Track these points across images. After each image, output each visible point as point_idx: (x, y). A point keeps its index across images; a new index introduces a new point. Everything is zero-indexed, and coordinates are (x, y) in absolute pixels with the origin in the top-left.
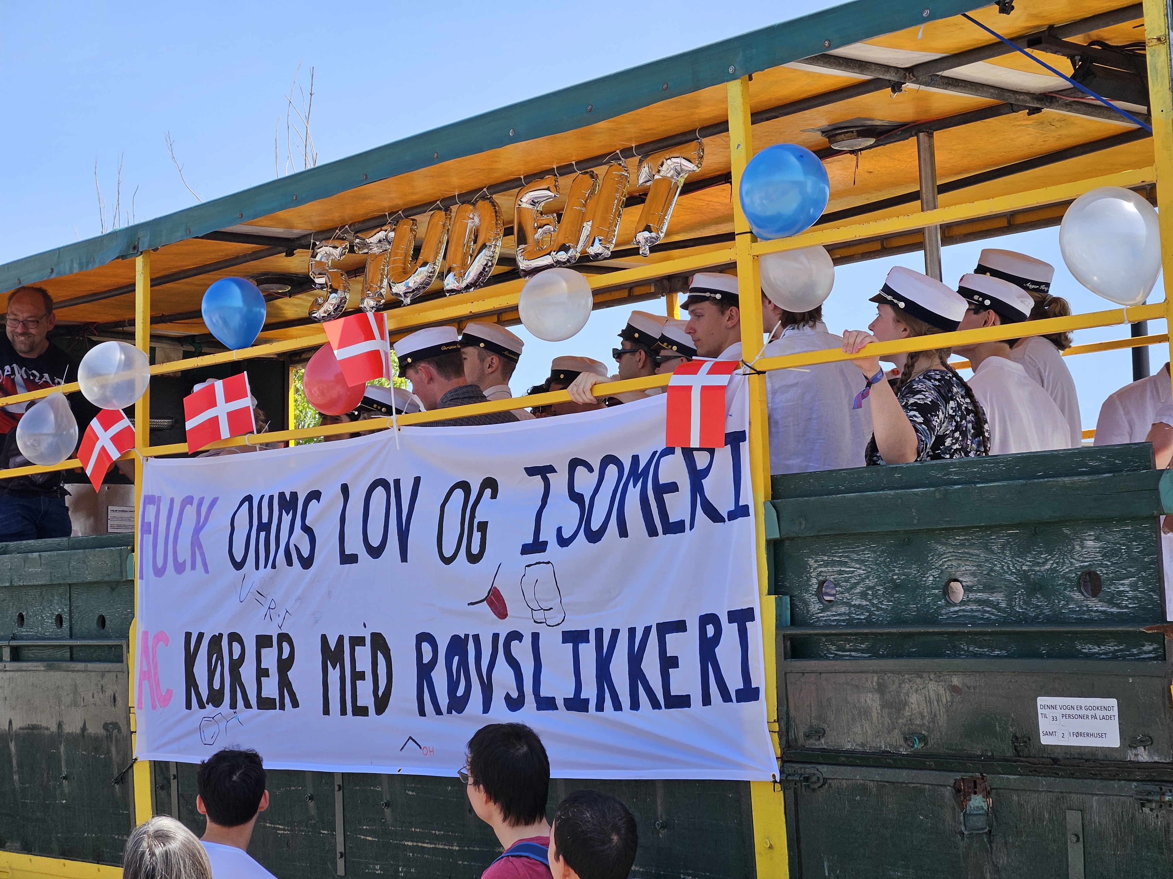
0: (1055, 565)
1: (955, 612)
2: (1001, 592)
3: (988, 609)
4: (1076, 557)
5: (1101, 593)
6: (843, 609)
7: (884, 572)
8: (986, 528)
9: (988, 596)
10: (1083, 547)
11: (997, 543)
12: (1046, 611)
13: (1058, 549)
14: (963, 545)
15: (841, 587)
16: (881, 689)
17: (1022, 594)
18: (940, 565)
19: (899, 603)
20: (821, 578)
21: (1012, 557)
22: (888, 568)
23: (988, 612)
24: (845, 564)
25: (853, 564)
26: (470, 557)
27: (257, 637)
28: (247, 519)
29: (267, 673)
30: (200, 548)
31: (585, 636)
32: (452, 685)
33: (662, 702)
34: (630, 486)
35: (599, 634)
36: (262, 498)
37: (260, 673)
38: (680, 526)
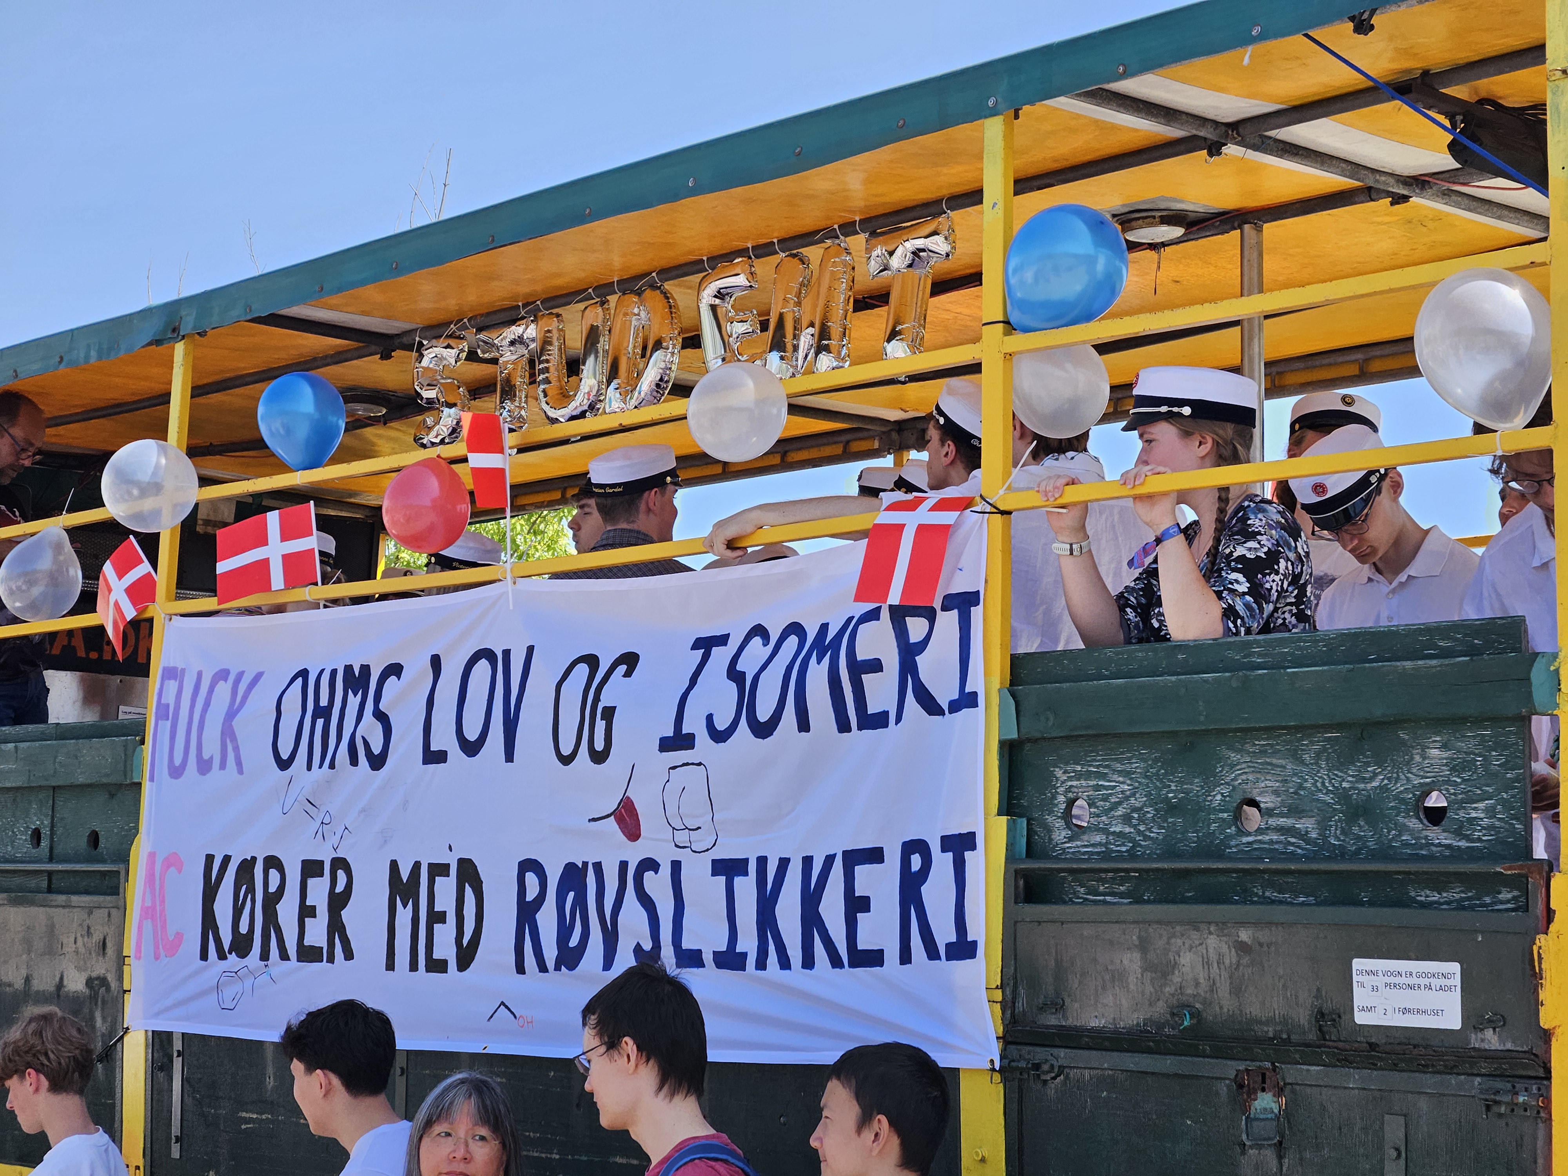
0: (1386, 782)
1: (1249, 843)
2: (1313, 817)
3: (1293, 840)
4: (1414, 770)
5: (1446, 819)
6: (1099, 838)
7: (1156, 787)
8: (1298, 729)
9: (1294, 822)
10: (1424, 758)
11: (1310, 749)
12: (1370, 844)
13: (1392, 760)
14: (1263, 753)
15: (1097, 807)
16: (1143, 946)
17: (1340, 820)
18: (1232, 780)
19: (1176, 831)
20: (1070, 795)
21: (1329, 770)
22: (1161, 781)
23: (1293, 844)
24: (1104, 776)
25: (1115, 777)
26: (593, 754)
27: (303, 863)
28: (299, 701)
29: (313, 912)
30: (233, 738)
31: (743, 867)
32: (563, 932)
33: (845, 958)
34: (813, 664)
35: (762, 864)
36: (320, 673)
37: (304, 912)
38: (883, 719)
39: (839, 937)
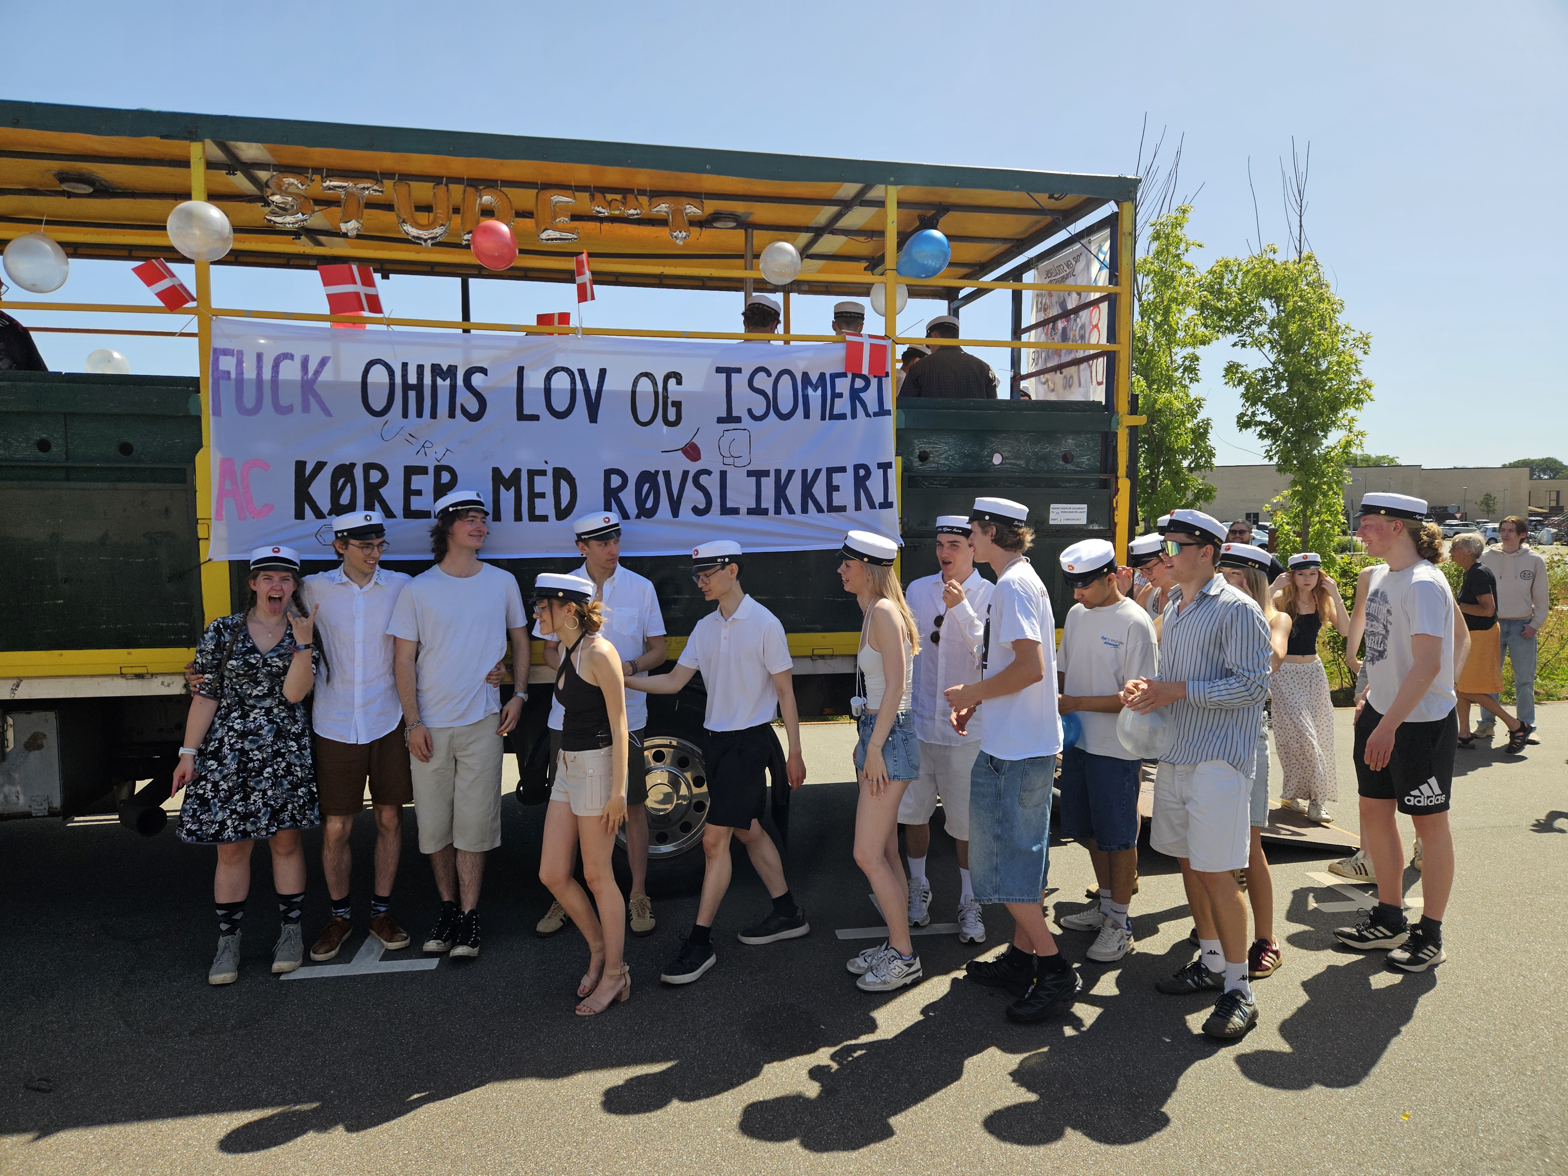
0: (1051, 449)
1: (997, 468)
2: (1023, 460)
3: (1015, 467)
4: (1062, 446)
5: (1073, 462)
6: (935, 465)
7: (961, 448)
9: (1016, 461)
10: (1066, 442)
12: (1045, 469)
13: (1055, 443)
14: (1005, 438)
15: (935, 454)
17: (1034, 461)
18: (994, 447)
19: (967, 463)
20: (921, 450)
21: (1031, 445)
24: (937, 444)
25: (943, 444)
26: (667, 422)
27: (405, 467)
28: (386, 380)
29: (419, 493)
30: (317, 396)
31: (766, 473)
32: (640, 501)
33: (825, 510)
34: (810, 391)
35: (778, 472)
36: (405, 365)
37: (409, 492)
38: (843, 417)
39: (823, 502)
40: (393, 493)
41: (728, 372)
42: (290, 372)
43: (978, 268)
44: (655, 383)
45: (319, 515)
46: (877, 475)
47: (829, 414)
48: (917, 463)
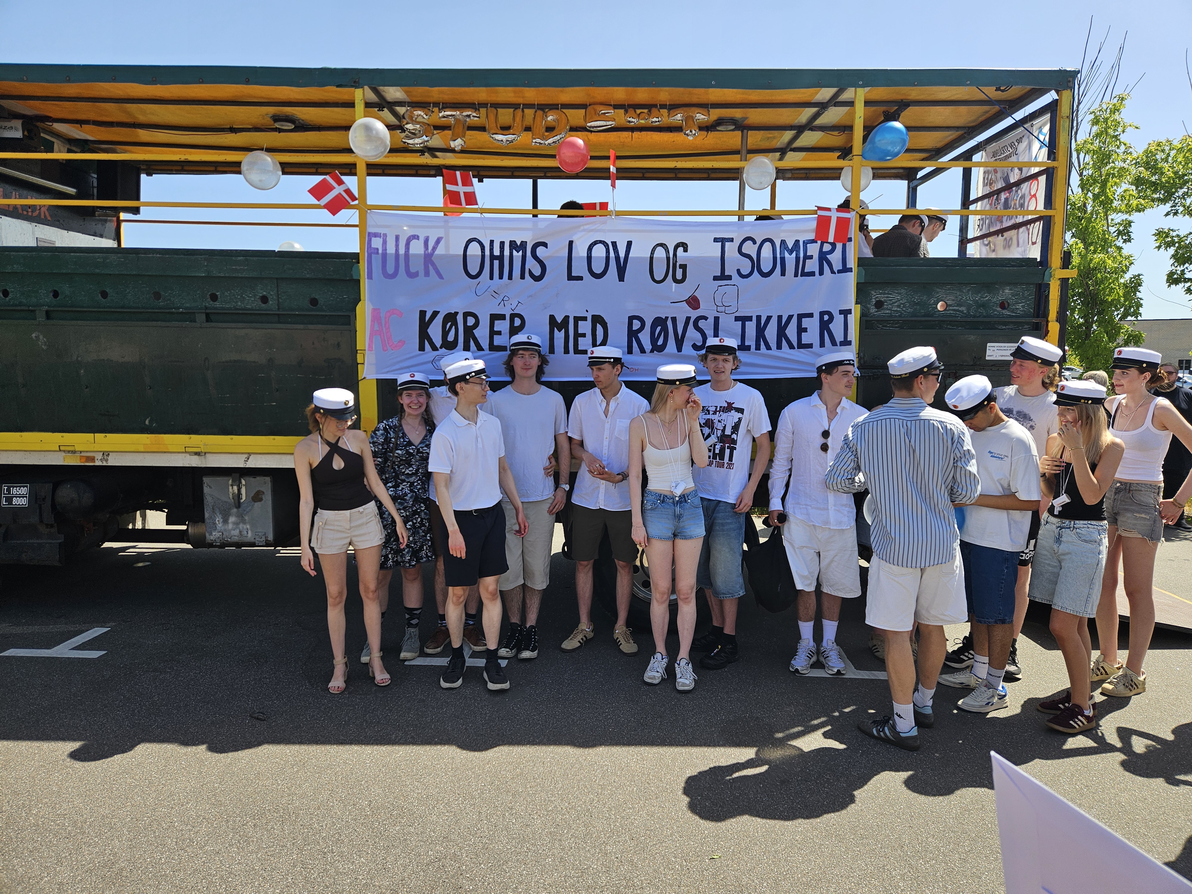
0: (990, 298)
1: (942, 313)
2: (965, 307)
3: (958, 313)
4: (1000, 296)
5: (1009, 308)
6: (888, 311)
7: (910, 298)
9: (959, 308)
10: (1003, 292)
12: (984, 314)
13: (993, 293)
15: (887, 303)
17: (974, 308)
18: (938, 296)
19: (916, 310)
20: (877, 299)
21: (972, 295)
22: (912, 296)
24: (891, 294)
25: (895, 294)
26: (675, 281)
27: (491, 315)
28: (479, 253)
29: (499, 333)
30: (433, 264)
31: (750, 319)
32: (654, 340)
33: (796, 346)
34: (787, 255)
35: (759, 318)
36: (492, 242)
37: (493, 333)
38: (812, 274)
39: (794, 340)
40: (482, 333)
41: (723, 241)
42: (417, 248)
43: (934, 153)
44: (667, 251)
45: (434, 348)
46: (839, 319)
47: (801, 272)
48: (873, 310)
